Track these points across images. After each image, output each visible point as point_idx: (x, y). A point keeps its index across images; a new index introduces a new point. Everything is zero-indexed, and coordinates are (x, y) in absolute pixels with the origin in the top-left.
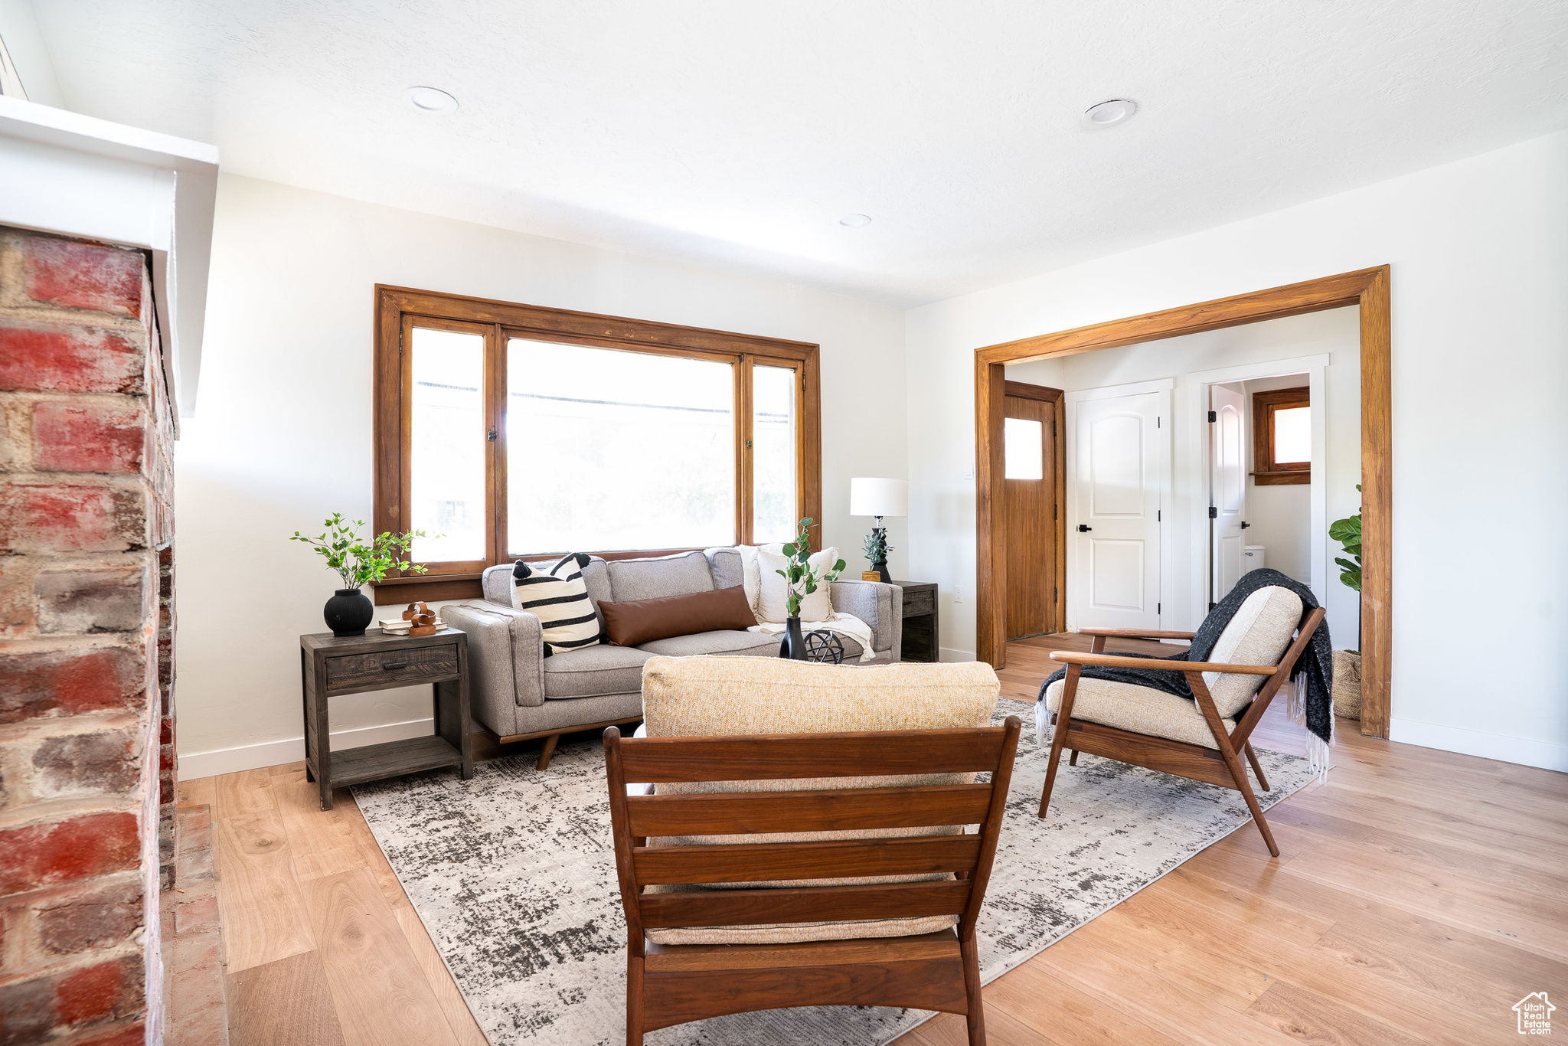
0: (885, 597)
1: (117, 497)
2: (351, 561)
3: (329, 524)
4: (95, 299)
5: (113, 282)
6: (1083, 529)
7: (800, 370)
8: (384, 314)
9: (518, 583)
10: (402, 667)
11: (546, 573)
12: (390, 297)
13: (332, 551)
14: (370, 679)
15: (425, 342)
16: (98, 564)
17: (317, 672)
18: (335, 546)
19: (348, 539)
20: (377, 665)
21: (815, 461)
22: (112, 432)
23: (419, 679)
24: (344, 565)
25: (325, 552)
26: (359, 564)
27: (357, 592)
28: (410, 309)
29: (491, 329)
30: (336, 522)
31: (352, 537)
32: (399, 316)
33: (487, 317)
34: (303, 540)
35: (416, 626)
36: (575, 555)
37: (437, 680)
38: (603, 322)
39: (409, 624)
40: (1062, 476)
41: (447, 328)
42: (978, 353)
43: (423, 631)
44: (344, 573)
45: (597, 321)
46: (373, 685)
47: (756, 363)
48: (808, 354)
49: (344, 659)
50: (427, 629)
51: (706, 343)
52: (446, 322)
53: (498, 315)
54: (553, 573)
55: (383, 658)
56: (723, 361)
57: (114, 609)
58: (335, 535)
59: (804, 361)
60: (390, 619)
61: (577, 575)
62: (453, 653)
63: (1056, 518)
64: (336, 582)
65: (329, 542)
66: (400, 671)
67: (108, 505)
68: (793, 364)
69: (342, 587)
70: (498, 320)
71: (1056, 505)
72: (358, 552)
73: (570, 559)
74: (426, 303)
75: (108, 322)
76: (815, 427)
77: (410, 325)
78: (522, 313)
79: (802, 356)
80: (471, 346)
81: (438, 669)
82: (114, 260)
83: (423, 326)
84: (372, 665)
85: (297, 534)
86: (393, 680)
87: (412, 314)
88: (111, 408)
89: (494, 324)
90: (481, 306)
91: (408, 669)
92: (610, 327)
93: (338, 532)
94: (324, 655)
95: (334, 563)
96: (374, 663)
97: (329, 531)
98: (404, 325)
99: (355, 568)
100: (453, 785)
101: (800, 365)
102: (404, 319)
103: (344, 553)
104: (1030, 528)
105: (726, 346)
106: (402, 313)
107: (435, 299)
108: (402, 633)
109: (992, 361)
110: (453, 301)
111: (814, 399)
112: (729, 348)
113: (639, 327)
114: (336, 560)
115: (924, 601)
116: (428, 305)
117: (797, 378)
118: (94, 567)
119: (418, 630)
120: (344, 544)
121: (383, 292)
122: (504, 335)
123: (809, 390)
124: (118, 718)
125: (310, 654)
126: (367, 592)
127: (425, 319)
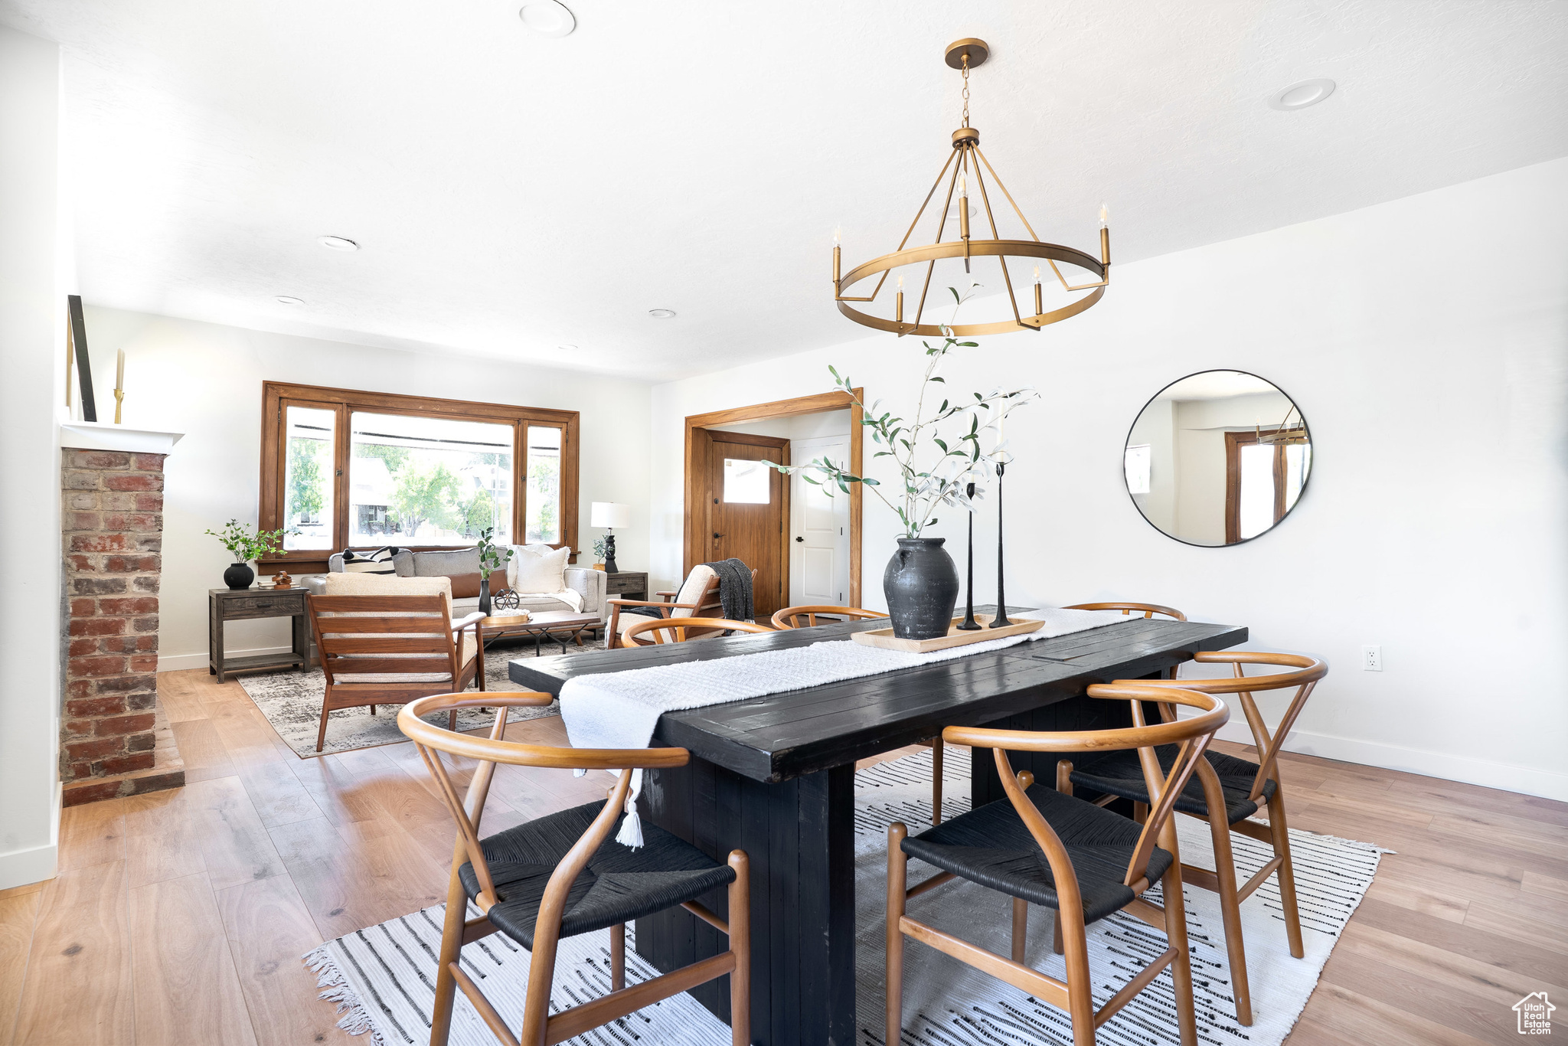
0: (593, 578)
1: (156, 517)
2: (241, 547)
3: (228, 525)
4: (152, 468)
5: (157, 463)
6: (800, 539)
7: (564, 429)
8: (269, 399)
9: (346, 563)
10: (269, 606)
11: (368, 558)
12: (273, 388)
13: (230, 541)
14: (249, 612)
15: (295, 415)
16: (151, 534)
17: (217, 606)
18: (232, 538)
19: (240, 534)
20: (253, 604)
21: (574, 490)
22: (155, 501)
23: (280, 613)
24: (237, 549)
25: (226, 541)
26: (246, 548)
27: (245, 565)
28: (285, 395)
29: (340, 406)
30: (233, 524)
31: (243, 533)
32: (278, 400)
33: (337, 399)
34: (212, 534)
35: (278, 584)
36: (390, 548)
37: (294, 614)
38: (418, 401)
39: (275, 583)
40: (787, 501)
41: (310, 406)
42: (687, 419)
43: (284, 587)
44: (237, 554)
45: (413, 400)
46: (250, 614)
47: (530, 425)
48: (570, 418)
49: (234, 600)
50: (286, 586)
51: (492, 413)
52: (310, 403)
53: (344, 398)
54: (372, 558)
55: (257, 601)
56: (506, 424)
57: (154, 545)
58: (232, 532)
59: (567, 423)
60: (263, 582)
61: (390, 559)
62: (301, 600)
63: (781, 532)
64: (232, 558)
65: (228, 536)
66: (268, 608)
67: (154, 519)
68: (560, 425)
69: (236, 562)
70: (345, 401)
71: (781, 522)
72: (245, 541)
73: (386, 549)
74: (296, 392)
75: (155, 473)
76: (574, 467)
77: (285, 405)
78: (361, 396)
79: (566, 420)
80: (327, 418)
81: (291, 608)
82: (157, 458)
83: (294, 405)
84: (251, 604)
85: (209, 531)
86: (263, 613)
87: (287, 398)
88: (155, 494)
89: (342, 403)
90: (333, 393)
91: (272, 607)
92: (423, 404)
93: (234, 530)
94: (222, 597)
95: (231, 548)
96: (252, 603)
97: (228, 529)
98: (281, 405)
99: (244, 551)
100: (297, 675)
101: (564, 425)
102: (282, 401)
103: (237, 542)
104: (757, 538)
105: (508, 414)
106: (280, 398)
107: (302, 389)
108: (270, 588)
109: (693, 426)
110: (314, 390)
111: (574, 448)
112: (509, 416)
113: (442, 403)
114: (232, 546)
115: (636, 583)
116: (298, 393)
117: (562, 434)
118: (150, 535)
119: (279, 586)
120: (238, 537)
121: (268, 386)
122: (349, 410)
123: (571, 442)
124: (154, 574)
125: (214, 597)
126: (251, 564)
127: (296, 401)
